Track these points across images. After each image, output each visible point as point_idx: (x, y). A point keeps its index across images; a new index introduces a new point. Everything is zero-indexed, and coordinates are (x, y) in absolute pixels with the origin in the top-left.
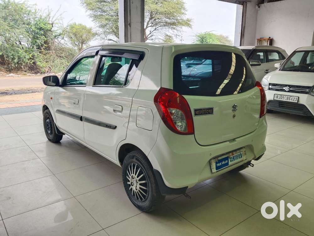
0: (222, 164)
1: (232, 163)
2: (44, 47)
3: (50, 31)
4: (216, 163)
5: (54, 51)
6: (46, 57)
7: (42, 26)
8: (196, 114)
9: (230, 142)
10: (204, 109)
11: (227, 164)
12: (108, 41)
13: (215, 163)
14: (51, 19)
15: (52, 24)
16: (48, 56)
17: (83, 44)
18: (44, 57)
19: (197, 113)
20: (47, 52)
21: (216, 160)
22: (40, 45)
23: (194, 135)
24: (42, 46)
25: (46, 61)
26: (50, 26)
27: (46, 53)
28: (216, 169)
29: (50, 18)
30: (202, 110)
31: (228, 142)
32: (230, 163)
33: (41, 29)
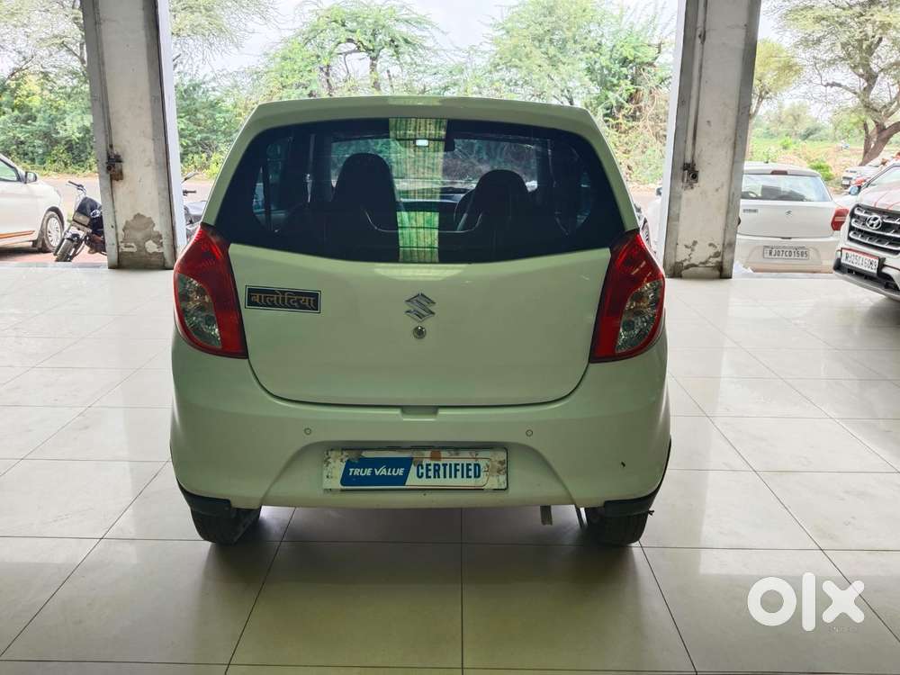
0: (373, 472)
1: (424, 482)
2: (624, 112)
3: (651, 64)
4: (349, 465)
5: (649, 123)
6: (626, 140)
7: (628, 52)
8: (251, 303)
9: (403, 412)
10: (283, 293)
11: (402, 480)
12: (824, 88)
13: (343, 465)
14: (657, 32)
15: (659, 47)
16: (632, 135)
17: (763, 98)
18: (621, 139)
19: (258, 300)
20: (630, 124)
21: (353, 455)
22: (615, 104)
23: (246, 361)
24: (620, 107)
25: (623, 149)
26: (652, 52)
27: (630, 128)
28: (343, 483)
29: (654, 29)
30: (275, 293)
31: (398, 412)
32: (412, 480)
33: (624, 62)
